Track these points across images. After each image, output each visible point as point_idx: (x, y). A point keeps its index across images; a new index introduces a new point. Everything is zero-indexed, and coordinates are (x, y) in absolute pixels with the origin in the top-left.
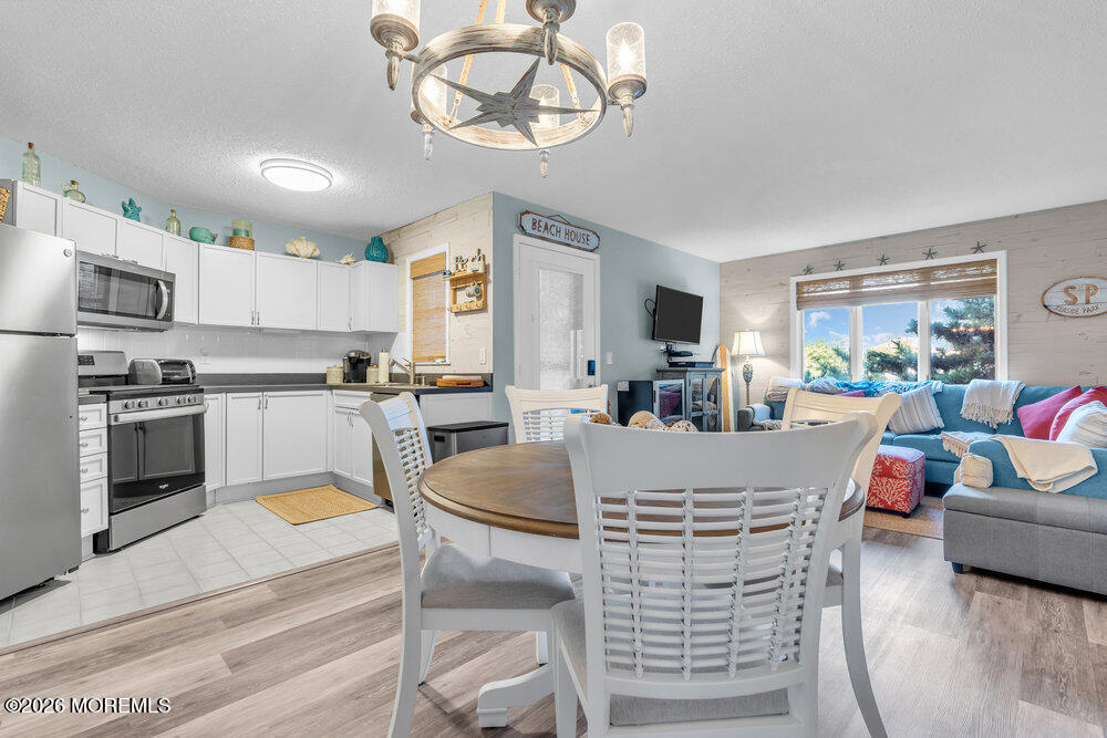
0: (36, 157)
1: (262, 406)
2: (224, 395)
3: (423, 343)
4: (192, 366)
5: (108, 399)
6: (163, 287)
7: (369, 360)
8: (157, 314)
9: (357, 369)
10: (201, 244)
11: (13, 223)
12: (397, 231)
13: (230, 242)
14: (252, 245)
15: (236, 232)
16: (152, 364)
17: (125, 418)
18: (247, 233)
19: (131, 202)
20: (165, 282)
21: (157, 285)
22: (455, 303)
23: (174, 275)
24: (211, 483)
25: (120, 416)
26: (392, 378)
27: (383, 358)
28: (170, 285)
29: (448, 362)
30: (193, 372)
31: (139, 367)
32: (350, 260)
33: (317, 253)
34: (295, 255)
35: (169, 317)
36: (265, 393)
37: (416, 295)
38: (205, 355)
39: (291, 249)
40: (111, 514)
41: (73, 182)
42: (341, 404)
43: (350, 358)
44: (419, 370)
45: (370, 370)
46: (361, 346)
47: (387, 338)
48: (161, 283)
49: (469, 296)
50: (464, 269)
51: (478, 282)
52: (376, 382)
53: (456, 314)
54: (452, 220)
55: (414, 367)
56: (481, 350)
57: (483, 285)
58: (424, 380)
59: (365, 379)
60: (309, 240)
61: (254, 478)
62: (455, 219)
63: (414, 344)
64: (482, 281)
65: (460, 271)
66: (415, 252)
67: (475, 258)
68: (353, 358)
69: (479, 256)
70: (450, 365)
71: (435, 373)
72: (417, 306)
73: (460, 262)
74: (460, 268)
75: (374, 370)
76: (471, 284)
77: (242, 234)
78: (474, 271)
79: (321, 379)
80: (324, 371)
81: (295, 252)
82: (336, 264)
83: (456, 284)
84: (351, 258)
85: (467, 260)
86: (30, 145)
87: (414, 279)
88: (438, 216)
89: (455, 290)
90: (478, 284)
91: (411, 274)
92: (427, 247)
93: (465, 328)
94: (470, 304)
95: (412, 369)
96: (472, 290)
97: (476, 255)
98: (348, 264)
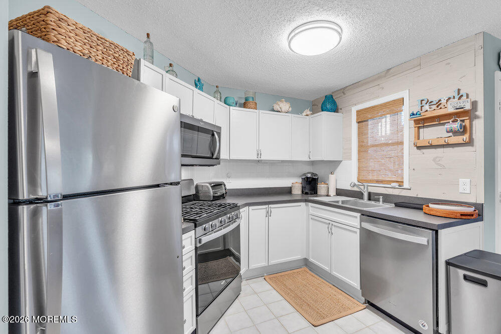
0: (151, 44)
2: (248, 207)
3: (370, 169)
4: (225, 185)
5: (195, 226)
6: (216, 137)
8: (213, 155)
9: (311, 185)
10: (231, 107)
11: (138, 79)
12: (343, 90)
13: (244, 105)
14: (256, 107)
15: (246, 99)
16: (207, 187)
17: (205, 239)
18: (253, 98)
19: (199, 80)
20: (217, 132)
21: (213, 135)
22: (419, 139)
23: (220, 128)
25: (202, 239)
27: (332, 178)
28: (219, 134)
29: (406, 186)
30: (225, 189)
31: (200, 188)
32: (309, 113)
33: (291, 109)
34: (280, 112)
35: (218, 156)
36: (270, 206)
39: (277, 107)
41: (171, 65)
42: (315, 213)
43: (307, 178)
45: (320, 185)
47: (333, 165)
48: (215, 133)
49: (446, 132)
50: (435, 110)
51: (461, 119)
52: (328, 196)
53: (419, 148)
54: (412, 70)
55: (367, 188)
56: (461, 180)
57: (468, 120)
58: (381, 200)
59: (317, 193)
60: (286, 101)
61: (264, 264)
62: (416, 69)
63: (360, 169)
64: (468, 118)
65: (427, 111)
66: (362, 102)
67: (454, 97)
68: (310, 178)
69: (459, 96)
70: (410, 189)
71: (388, 193)
72: (363, 142)
73: (426, 104)
74: (429, 109)
75: (323, 185)
76: (450, 121)
77: (251, 100)
78: (456, 109)
79: (288, 191)
80: (290, 186)
81: (279, 110)
82: (300, 116)
83: (421, 122)
84: (310, 110)
85: (440, 100)
86: (148, 35)
87: (359, 122)
88: (391, 71)
89: (419, 128)
90: (461, 121)
91: (357, 119)
92: (378, 97)
93: (434, 160)
94: (447, 139)
95: (366, 189)
96: (455, 126)
97: (456, 95)
98: (307, 115)
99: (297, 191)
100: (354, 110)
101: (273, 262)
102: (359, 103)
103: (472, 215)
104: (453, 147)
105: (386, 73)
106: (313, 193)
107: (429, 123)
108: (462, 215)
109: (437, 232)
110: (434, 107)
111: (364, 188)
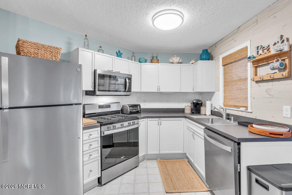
0: (88, 39)
1: (160, 124)
2: (146, 119)
3: (230, 98)
4: (140, 106)
5: (101, 125)
6: (127, 80)
7: (202, 103)
8: (125, 89)
9: (197, 107)
10: (142, 64)
12: (215, 45)
13: (152, 62)
14: (158, 62)
15: (153, 57)
16: (127, 107)
17: (107, 133)
18: (157, 57)
20: (128, 78)
21: (125, 79)
22: (256, 75)
23: (131, 75)
24: (141, 154)
25: (105, 132)
26: (213, 113)
27: (208, 103)
28: (130, 79)
29: (249, 110)
30: (140, 108)
31: (124, 107)
32: (193, 62)
33: (181, 61)
34: (173, 63)
35: (130, 90)
36: (161, 119)
37: (225, 73)
38: (145, 102)
39: (171, 61)
40: (102, 171)
41: (100, 47)
44: (228, 112)
45: (202, 108)
46: (198, 97)
47: (210, 95)
49: (273, 69)
50: (266, 53)
51: (282, 59)
52: (205, 115)
53: (257, 82)
54: (252, 26)
55: (226, 111)
56: (285, 107)
57: (288, 59)
58: (232, 119)
59: (200, 113)
60: (177, 56)
61: (157, 152)
62: (254, 25)
63: (225, 98)
64: (287, 57)
65: (261, 54)
66: (225, 52)
67: (278, 42)
68: (195, 103)
69: (282, 40)
70: (252, 113)
71: (239, 115)
72: (226, 79)
73: (260, 49)
74: (262, 53)
75: (204, 108)
76: (274, 61)
77: (155, 58)
78: (277, 51)
79: (182, 111)
80: (184, 108)
81: (173, 62)
82: (188, 64)
83: (258, 63)
84: (194, 61)
85: (269, 46)
86: (86, 36)
87: (224, 66)
88: (240, 28)
89: (256, 67)
90: (282, 60)
91: (223, 64)
92: (233, 47)
93: (266, 91)
94: (273, 75)
95: (224, 111)
96: (276, 65)
97: (279, 40)
98: (193, 63)
99: (188, 111)
100: (221, 57)
101: (163, 152)
102: (223, 53)
103: (282, 135)
104: (279, 81)
105: (238, 30)
106: (198, 112)
107: (262, 63)
108: (270, 134)
109: (239, 144)
110: (265, 51)
111: (223, 111)
